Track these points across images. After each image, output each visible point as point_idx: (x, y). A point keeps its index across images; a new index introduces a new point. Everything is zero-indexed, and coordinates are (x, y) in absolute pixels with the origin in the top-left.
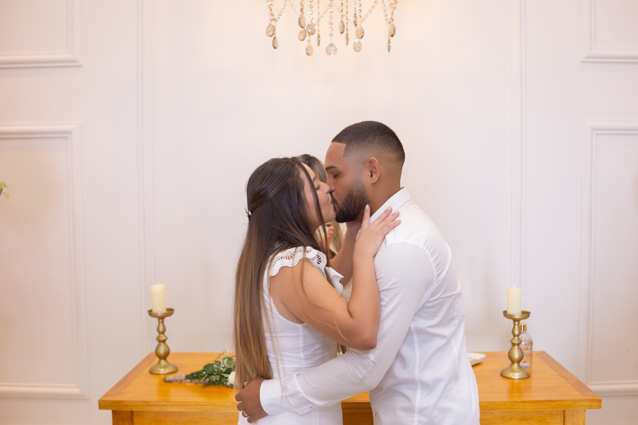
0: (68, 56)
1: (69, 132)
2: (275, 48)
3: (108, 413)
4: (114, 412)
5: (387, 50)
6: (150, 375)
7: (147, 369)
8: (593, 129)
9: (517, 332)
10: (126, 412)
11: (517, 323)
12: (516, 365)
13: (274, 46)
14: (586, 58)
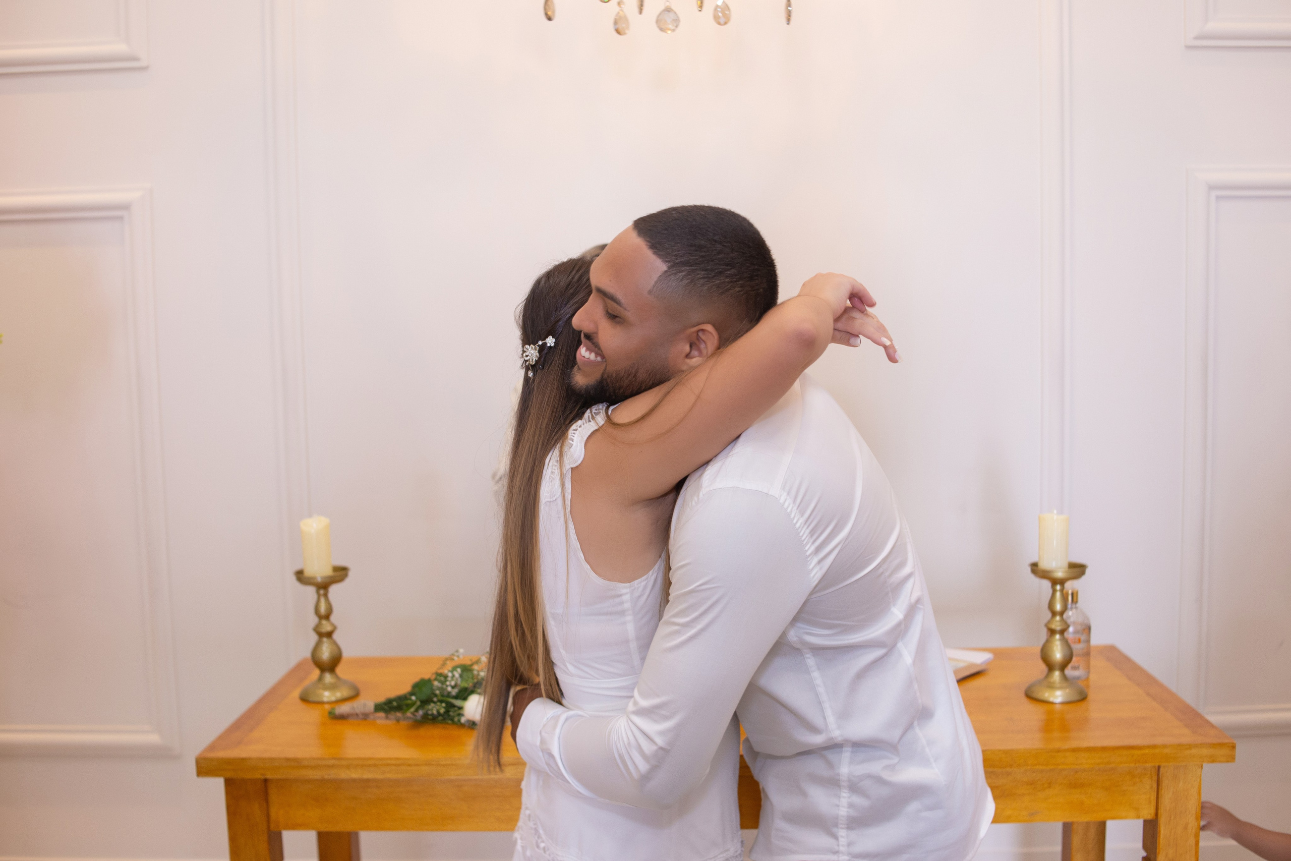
0: (120, 48)
1: (126, 207)
2: (550, 19)
3: (217, 785)
4: (229, 783)
5: (784, 21)
6: (301, 706)
7: (296, 693)
8: (1212, 187)
9: (1058, 607)
10: (254, 781)
11: (1058, 587)
12: (1057, 674)
13: (546, 14)
14: (1197, 38)
